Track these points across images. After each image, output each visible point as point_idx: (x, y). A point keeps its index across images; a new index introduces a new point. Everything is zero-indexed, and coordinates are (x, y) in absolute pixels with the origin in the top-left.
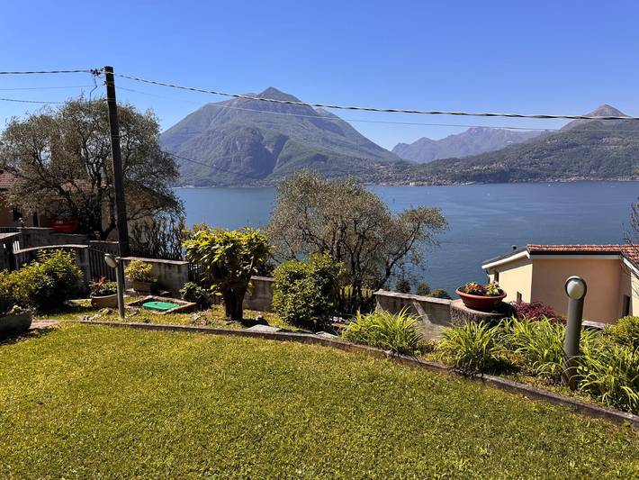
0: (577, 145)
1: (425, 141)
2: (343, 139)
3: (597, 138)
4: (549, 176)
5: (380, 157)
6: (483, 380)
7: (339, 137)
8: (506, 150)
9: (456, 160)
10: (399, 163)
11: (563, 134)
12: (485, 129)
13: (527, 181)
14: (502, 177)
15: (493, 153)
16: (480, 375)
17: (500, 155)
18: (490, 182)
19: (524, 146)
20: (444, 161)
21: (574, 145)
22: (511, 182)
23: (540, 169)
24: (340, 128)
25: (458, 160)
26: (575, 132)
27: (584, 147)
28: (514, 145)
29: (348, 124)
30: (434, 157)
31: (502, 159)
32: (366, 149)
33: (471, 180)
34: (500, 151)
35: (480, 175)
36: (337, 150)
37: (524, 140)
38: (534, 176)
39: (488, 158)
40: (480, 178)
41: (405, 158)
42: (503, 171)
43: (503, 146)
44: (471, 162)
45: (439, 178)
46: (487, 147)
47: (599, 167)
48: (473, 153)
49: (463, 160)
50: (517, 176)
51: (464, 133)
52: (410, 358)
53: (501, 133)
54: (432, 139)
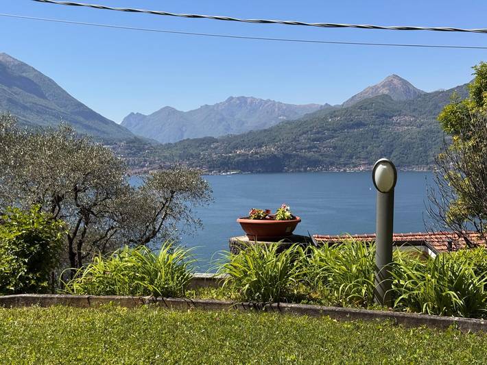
0: (365, 125)
1: (169, 112)
2: (42, 102)
3: (386, 117)
4: (332, 164)
5: (104, 132)
6: (280, 309)
7: (36, 99)
8: (279, 128)
9: (212, 140)
10: (133, 142)
11: (347, 110)
12: (249, 101)
13: (306, 171)
14: (273, 165)
15: (261, 132)
16: (275, 305)
17: (270, 135)
18: (259, 172)
19: (300, 124)
20: (196, 140)
21: (359, 124)
22: (286, 172)
23: (321, 155)
24: (37, 85)
25: (216, 141)
26: (361, 108)
27: (372, 127)
28: (288, 123)
29: (50, 80)
30: (182, 135)
31: (273, 140)
32: (81, 119)
33: (234, 169)
34: (270, 130)
35: (246, 161)
36: (33, 119)
37: (300, 115)
38: (314, 163)
39: (255, 139)
40: (246, 166)
41: (142, 134)
42: (275, 156)
43: (273, 123)
44: (233, 142)
45: (190, 165)
46: (252, 123)
47: (391, 153)
48: (235, 131)
49: (223, 141)
50: (293, 164)
51: (224, 104)
52: (179, 299)
53: (271, 107)
54: (178, 109)
